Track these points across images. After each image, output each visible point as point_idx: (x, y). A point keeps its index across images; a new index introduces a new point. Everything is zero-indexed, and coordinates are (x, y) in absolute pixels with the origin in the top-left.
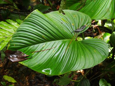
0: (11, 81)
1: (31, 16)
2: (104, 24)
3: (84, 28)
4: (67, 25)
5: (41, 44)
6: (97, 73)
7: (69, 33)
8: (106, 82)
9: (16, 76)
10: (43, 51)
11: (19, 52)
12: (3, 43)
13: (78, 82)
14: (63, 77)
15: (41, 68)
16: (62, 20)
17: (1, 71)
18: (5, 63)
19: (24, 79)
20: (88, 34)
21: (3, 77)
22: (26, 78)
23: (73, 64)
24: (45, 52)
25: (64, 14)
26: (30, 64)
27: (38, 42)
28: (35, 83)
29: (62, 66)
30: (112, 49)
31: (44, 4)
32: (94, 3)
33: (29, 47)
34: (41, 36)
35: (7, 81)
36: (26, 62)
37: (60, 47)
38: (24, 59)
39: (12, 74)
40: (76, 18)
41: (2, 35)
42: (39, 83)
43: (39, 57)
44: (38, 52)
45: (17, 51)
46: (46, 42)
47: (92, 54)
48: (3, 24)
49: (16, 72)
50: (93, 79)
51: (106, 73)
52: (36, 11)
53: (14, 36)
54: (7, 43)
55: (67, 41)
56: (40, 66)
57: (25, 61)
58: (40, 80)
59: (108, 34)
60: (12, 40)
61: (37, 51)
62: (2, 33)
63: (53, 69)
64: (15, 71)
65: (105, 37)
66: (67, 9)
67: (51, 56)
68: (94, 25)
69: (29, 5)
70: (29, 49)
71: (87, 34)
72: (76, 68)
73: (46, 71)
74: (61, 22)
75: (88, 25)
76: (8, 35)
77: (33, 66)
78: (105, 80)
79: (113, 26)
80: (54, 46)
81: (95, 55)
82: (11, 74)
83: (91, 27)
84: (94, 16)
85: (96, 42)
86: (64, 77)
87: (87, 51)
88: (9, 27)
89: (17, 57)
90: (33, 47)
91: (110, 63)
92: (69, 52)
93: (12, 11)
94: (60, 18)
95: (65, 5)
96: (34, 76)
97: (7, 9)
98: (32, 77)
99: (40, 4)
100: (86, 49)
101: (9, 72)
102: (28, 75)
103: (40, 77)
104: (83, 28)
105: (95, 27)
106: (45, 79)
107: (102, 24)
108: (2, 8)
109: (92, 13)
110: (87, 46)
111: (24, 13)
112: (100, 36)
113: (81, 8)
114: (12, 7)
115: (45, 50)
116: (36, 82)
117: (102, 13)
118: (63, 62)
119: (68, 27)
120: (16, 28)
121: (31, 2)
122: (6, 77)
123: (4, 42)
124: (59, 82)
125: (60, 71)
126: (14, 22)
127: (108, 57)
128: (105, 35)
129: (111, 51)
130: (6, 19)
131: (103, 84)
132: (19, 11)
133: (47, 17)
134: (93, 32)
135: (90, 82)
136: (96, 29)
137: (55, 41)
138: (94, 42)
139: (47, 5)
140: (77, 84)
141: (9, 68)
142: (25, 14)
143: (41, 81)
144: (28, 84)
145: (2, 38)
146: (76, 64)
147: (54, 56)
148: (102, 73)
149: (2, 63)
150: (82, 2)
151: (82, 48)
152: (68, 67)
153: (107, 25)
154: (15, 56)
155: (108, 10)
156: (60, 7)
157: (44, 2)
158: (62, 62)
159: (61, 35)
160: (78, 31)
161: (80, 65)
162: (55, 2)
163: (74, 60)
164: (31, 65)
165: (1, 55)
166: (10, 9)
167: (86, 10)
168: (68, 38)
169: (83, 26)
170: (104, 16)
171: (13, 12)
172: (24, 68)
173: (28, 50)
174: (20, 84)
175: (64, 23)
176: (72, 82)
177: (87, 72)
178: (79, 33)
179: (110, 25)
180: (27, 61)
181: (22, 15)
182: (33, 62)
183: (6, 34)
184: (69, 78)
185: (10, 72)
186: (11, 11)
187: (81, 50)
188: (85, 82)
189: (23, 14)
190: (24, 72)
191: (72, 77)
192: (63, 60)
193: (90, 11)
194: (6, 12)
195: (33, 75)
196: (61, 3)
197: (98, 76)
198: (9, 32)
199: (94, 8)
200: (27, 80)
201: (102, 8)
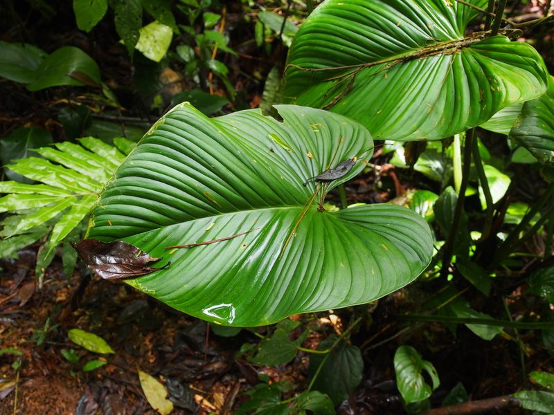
0: (94, 349)
1: (165, 123)
2: (415, 160)
3: (349, 168)
4: (291, 157)
5: (201, 221)
6: (388, 326)
7: (295, 184)
8: (419, 358)
9: (111, 331)
10: (208, 244)
11: (125, 245)
12: (69, 217)
13: (323, 356)
14: (270, 337)
15: (199, 300)
16: (273, 139)
17: (63, 314)
18: (76, 288)
19: (138, 343)
20: (358, 194)
21: (69, 335)
22: (145, 340)
23: (310, 290)
24: (214, 248)
25: (280, 119)
26: (162, 286)
27: (191, 215)
28: (175, 356)
29: (273, 297)
30: (442, 247)
31: (209, 89)
32: (385, 83)
33: (159, 231)
34: (200, 193)
35: (82, 348)
36: (150, 282)
37: (265, 232)
38: (143, 269)
39: (100, 325)
40: (319, 135)
41: (65, 188)
42: (188, 356)
43: (192, 264)
44: (191, 247)
45: (117, 243)
46: (217, 214)
47: (374, 258)
48: (68, 150)
49: (110, 319)
50: (374, 346)
51: (418, 325)
52: (184, 109)
53: (109, 193)
54: (84, 215)
55: (288, 211)
56: (198, 296)
57: (146, 277)
58: (193, 345)
59: (428, 193)
60: (103, 207)
61: (186, 244)
62: (67, 182)
63: (240, 306)
64: (110, 315)
65: (417, 204)
66: (287, 102)
67: (232, 260)
68: (379, 164)
69: (156, 93)
70: (160, 235)
71: (355, 195)
72: (321, 301)
73: (218, 312)
74: (270, 145)
75: (364, 160)
76: (86, 189)
77: (173, 295)
78: (413, 349)
79: (445, 167)
80: (245, 229)
81: (385, 262)
82: (94, 324)
83: (369, 170)
84: (383, 129)
85: (389, 217)
86: (275, 336)
87: (359, 245)
88: (89, 162)
89: (118, 264)
90: (175, 230)
91: (435, 295)
92: (296, 249)
93: (98, 113)
94: (266, 134)
95: (279, 95)
96: (172, 334)
97: (79, 104)
98: (164, 337)
99: (193, 88)
100: (355, 239)
101: (87, 317)
102: (154, 331)
103: (192, 337)
104: (345, 168)
105: (383, 172)
106: (210, 345)
107: (407, 159)
108: (65, 101)
109: (375, 118)
110: (357, 228)
111: (139, 119)
112: (400, 202)
113: (339, 100)
114: (97, 98)
115: (214, 240)
116: (181, 355)
117: (410, 117)
118: (275, 281)
119: (292, 164)
120: (113, 165)
121: (164, 81)
122: (79, 336)
123: (75, 212)
124: (258, 355)
125: (266, 312)
126: (107, 146)
127: (427, 275)
128: (417, 199)
129: (438, 255)
130: (79, 137)
131: (407, 362)
132: (122, 112)
133: (221, 128)
134: (374, 188)
135: (364, 358)
136: (386, 178)
137: (249, 212)
138: (383, 216)
139: (217, 93)
140: (320, 363)
141: (88, 306)
142: (142, 124)
143: (194, 350)
144: (151, 361)
145: (66, 198)
146: (321, 289)
147: (246, 262)
148: (407, 326)
149: (65, 290)
150: (340, 79)
151: (340, 238)
152: (291, 301)
153: (426, 166)
154: (112, 260)
155: (432, 109)
156: (264, 100)
157: (208, 84)
158: (271, 283)
159: (270, 192)
160: (328, 177)
161: (335, 293)
162: (244, 85)
163: (313, 276)
164: (167, 290)
165: (63, 259)
166: (90, 105)
167: (353, 106)
168: (291, 203)
169: (345, 163)
170: (419, 126)
171: (102, 115)
172: (140, 307)
173: (156, 240)
174: (126, 361)
175: (280, 150)
176: (301, 354)
177: (354, 324)
178: (332, 185)
179: (437, 165)
180: (154, 277)
181: (131, 125)
182: (172, 281)
183: (79, 186)
184: (293, 343)
185: (91, 317)
186: (93, 112)
187: (337, 243)
188: (347, 355)
189: (136, 124)
190: (138, 320)
191: (301, 338)
192: (277, 277)
193: (368, 112)
194: (76, 115)
195: (169, 330)
196: (267, 88)
197: (392, 338)
198: (89, 179)
199: (385, 101)
200: (150, 347)
201: (414, 100)
